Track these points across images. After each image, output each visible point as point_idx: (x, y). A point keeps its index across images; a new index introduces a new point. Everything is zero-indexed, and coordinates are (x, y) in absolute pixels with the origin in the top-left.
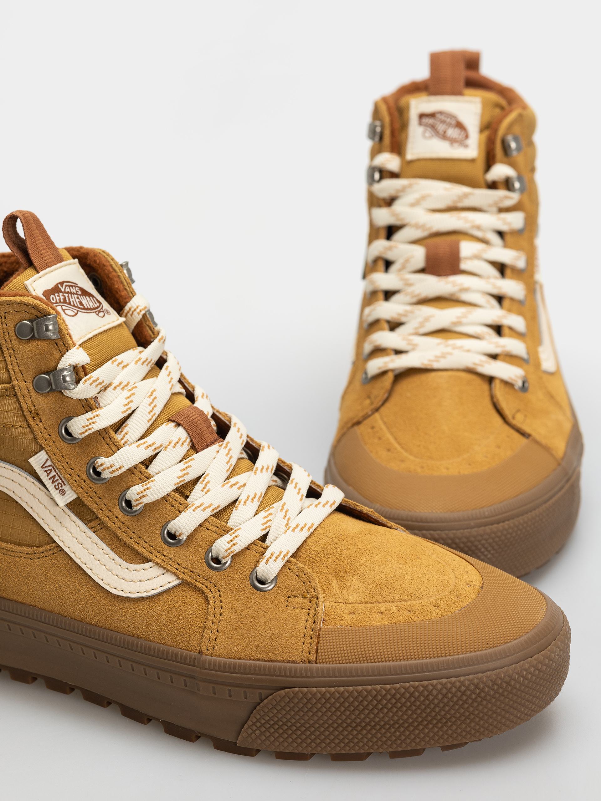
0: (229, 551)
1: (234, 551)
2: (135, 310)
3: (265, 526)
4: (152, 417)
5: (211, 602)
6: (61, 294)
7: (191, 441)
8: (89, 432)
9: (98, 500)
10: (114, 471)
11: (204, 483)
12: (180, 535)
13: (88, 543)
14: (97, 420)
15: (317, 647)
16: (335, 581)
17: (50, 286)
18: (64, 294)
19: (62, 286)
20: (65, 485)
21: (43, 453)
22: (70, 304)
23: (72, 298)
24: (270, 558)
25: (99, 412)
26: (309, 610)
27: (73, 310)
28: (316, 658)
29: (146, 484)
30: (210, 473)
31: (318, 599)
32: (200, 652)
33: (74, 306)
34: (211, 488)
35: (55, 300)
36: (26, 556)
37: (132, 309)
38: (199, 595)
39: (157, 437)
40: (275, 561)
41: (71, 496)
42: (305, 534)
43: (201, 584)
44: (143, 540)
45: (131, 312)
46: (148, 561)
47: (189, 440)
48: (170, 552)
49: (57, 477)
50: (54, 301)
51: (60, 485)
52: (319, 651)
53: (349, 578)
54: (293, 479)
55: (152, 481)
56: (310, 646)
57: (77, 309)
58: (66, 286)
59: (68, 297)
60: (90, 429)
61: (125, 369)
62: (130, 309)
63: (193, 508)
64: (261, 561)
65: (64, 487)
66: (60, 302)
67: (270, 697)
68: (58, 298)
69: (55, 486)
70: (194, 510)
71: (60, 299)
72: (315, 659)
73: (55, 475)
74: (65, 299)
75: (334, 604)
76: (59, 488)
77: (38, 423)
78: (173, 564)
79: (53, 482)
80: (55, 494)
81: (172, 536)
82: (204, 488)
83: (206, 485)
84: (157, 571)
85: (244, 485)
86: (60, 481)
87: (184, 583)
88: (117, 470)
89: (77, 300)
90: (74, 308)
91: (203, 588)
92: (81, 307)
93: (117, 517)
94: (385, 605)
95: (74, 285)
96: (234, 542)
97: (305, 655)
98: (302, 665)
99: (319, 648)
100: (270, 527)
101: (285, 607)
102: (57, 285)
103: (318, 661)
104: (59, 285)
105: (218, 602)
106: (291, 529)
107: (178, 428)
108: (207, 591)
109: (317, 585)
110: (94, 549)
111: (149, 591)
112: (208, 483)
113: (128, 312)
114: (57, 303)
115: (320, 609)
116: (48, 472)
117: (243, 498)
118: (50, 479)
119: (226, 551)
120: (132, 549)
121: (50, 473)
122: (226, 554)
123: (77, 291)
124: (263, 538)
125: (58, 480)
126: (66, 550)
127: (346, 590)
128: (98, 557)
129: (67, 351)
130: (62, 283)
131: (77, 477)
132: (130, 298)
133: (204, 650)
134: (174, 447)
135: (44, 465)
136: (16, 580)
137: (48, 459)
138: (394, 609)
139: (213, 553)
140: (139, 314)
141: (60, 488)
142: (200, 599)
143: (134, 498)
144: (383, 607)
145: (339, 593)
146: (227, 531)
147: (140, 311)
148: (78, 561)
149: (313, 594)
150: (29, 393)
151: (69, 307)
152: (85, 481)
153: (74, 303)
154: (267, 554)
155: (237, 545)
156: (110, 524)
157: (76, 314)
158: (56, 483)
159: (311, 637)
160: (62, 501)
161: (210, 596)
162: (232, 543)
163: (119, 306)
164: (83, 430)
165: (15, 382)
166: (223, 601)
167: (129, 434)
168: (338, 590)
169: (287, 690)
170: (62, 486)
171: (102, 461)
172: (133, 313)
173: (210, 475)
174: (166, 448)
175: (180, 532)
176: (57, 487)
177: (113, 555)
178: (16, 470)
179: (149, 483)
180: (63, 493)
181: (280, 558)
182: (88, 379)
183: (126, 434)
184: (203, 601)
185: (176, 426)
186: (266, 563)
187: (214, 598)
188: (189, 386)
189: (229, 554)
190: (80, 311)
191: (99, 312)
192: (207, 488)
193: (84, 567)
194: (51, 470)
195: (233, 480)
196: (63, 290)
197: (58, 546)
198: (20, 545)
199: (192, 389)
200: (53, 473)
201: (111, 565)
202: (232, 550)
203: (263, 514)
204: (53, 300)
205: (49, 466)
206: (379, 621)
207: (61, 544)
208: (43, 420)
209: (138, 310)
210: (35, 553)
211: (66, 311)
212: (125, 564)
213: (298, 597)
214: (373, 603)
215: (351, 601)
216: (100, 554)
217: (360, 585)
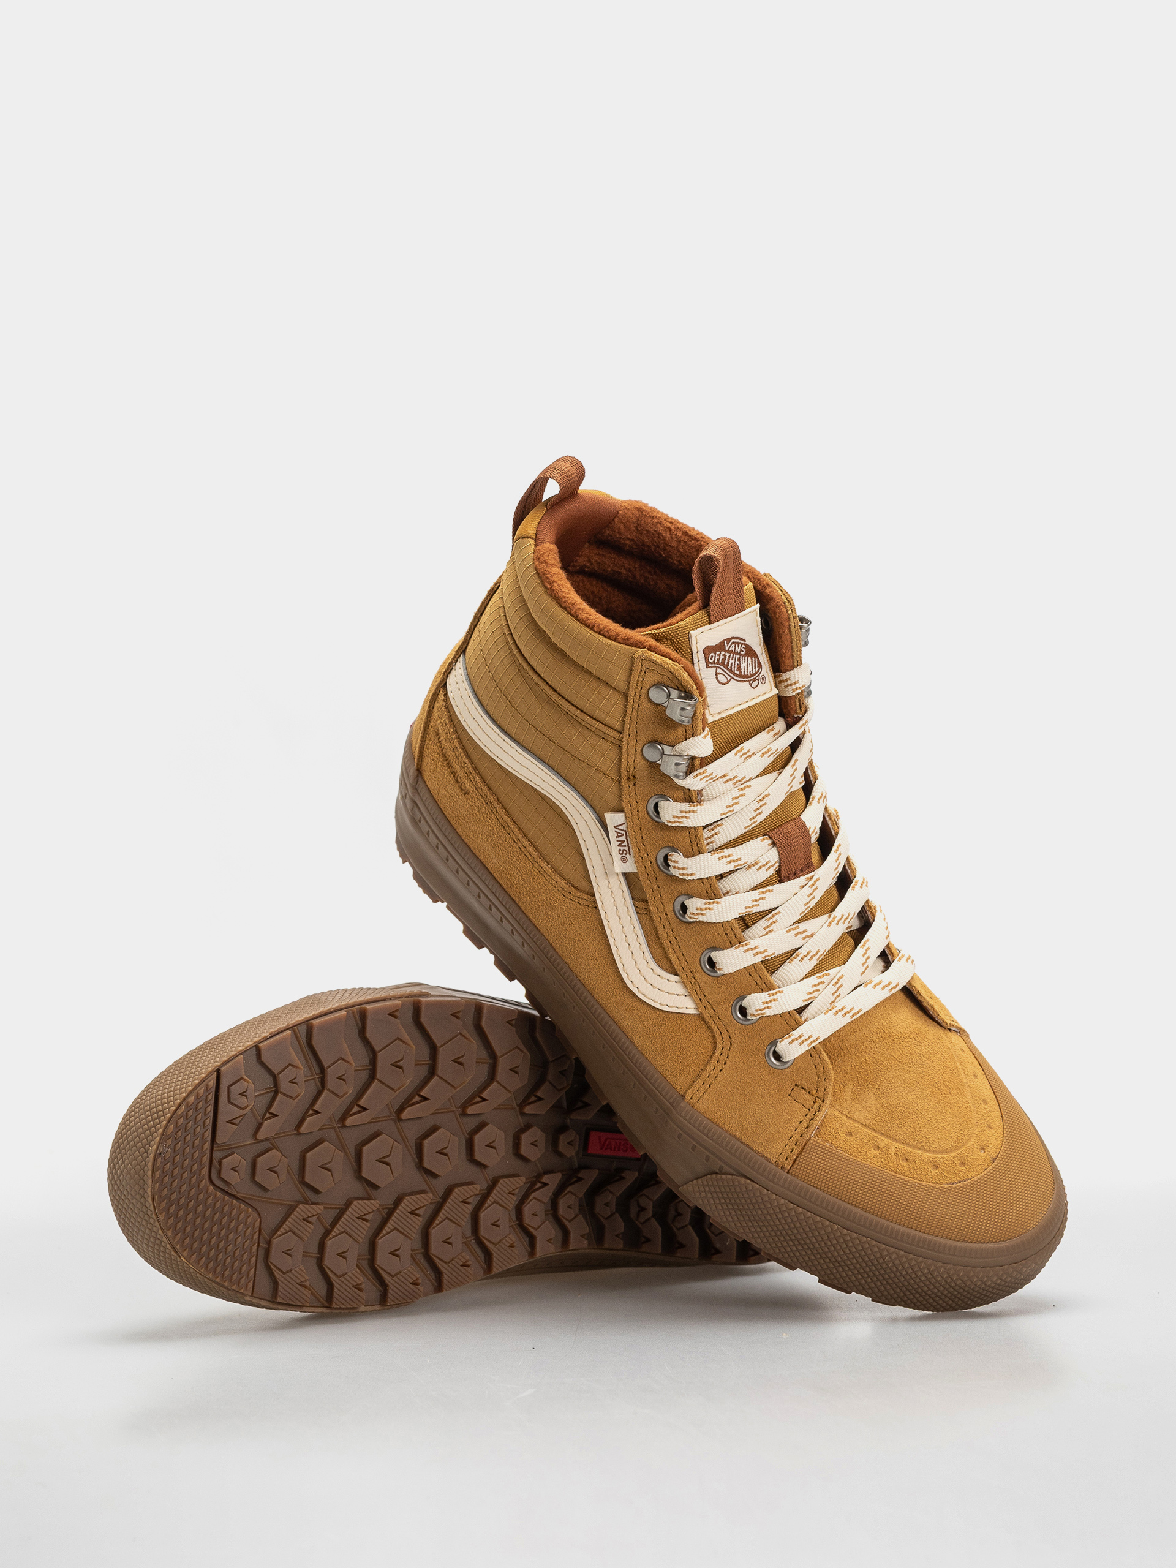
0: (760, 1012)
1: (765, 1013)
2: (791, 685)
3: (810, 996)
4: (752, 824)
5: (718, 1053)
6: (723, 653)
7: (780, 866)
8: (677, 824)
9: (656, 887)
10: (683, 874)
11: (771, 921)
12: (719, 969)
13: (626, 920)
14: (691, 817)
15: (797, 1157)
16: (851, 1087)
17: (714, 642)
18: (726, 654)
19: (728, 644)
20: (630, 854)
21: (622, 815)
22: (727, 667)
23: (732, 659)
24: (797, 1039)
25: (698, 808)
26: (809, 1110)
27: (727, 676)
28: (791, 1167)
29: (710, 903)
30: (782, 911)
31: (823, 1101)
32: (683, 1096)
33: (730, 671)
34: (775, 930)
35: (713, 659)
36: (560, 889)
37: (789, 682)
38: (710, 1037)
39: (745, 852)
40: (800, 1044)
41: (630, 867)
42: (848, 1019)
43: (716, 1028)
44: (681, 950)
45: (786, 684)
46: (676, 974)
47: (777, 864)
48: (702, 979)
49: (625, 844)
50: (711, 661)
51: (625, 852)
52: (796, 1162)
53: (867, 1090)
54: (867, 941)
55: (717, 903)
56: (791, 1152)
57: (732, 675)
58: (733, 643)
59: (729, 657)
60: (679, 822)
61: (749, 761)
62: (787, 680)
63: (745, 948)
64: (786, 1038)
65: (628, 855)
66: (718, 663)
67: (730, 1176)
68: (717, 657)
69: (620, 850)
70: (745, 951)
71: (718, 660)
72: (789, 1168)
73: (624, 841)
74: (724, 660)
75: (837, 1114)
76: (622, 854)
77: (631, 786)
78: (699, 993)
79: (619, 845)
80: (617, 857)
81: (712, 963)
82: (768, 927)
83: (771, 924)
84: (679, 989)
85: (812, 935)
86: (626, 848)
87: (700, 1016)
88: (688, 875)
89: (737, 662)
90: (729, 673)
91: (717, 1034)
92: (738, 672)
93: (666, 914)
94: (887, 1141)
95: (742, 642)
96: (769, 1005)
97: (782, 1159)
98: (774, 1167)
99: (798, 1159)
100: (815, 998)
101: (787, 1095)
102: (723, 641)
103: (790, 1172)
104: (726, 642)
105: (724, 1056)
106: (834, 1011)
107: (773, 849)
108: (719, 1040)
109: (830, 1087)
110: (629, 928)
111: (662, 1005)
112: (774, 922)
113: (783, 681)
114: (715, 664)
115: (820, 1117)
116: (619, 835)
117: (803, 952)
118: (617, 841)
119: (757, 1011)
120: (665, 953)
121: (620, 836)
122: (755, 1013)
123: (741, 650)
124: (800, 1011)
125: (625, 846)
126: (602, 913)
127: (857, 1102)
128: (630, 941)
129: (693, 736)
130: (729, 640)
131: (646, 855)
132: (793, 667)
133: (688, 1097)
134: (758, 870)
135: (618, 826)
136: (540, 905)
137: (624, 824)
138: (893, 1149)
139: (745, 1003)
140: (793, 691)
141: (624, 855)
142: (708, 1043)
143: (691, 911)
144: (884, 1141)
145: (848, 1102)
146: (769, 987)
147: (797, 689)
148: (608, 931)
149: (821, 1094)
150: (635, 754)
151: (724, 671)
152: (651, 863)
153: (731, 666)
154: (795, 1034)
155: (771, 1009)
156: (656, 918)
157: (728, 682)
158: (622, 848)
159: (796, 1143)
160: (619, 867)
161: (719, 1046)
162: (766, 1005)
163: (777, 667)
164: (672, 820)
165: (625, 737)
166: (730, 1058)
167: (719, 835)
168: (849, 1099)
169: (749, 1181)
170: (626, 854)
171: (678, 859)
172: (788, 686)
173: (780, 915)
174: (750, 867)
175: (721, 967)
176: (621, 852)
177: (645, 947)
178: (588, 810)
179: (713, 903)
180: (624, 860)
181: (806, 1043)
182: (700, 774)
183: (716, 834)
184: (710, 1047)
185: (769, 845)
186: (790, 1043)
187: (723, 1049)
188: (812, 775)
189: (758, 1015)
190: (734, 679)
191: (754, 680)
192: (771, 928)
193: (611, 941)
194: (623, 835)
195: (802, 926)
196: (727, 648)
197: (595, 902)
198: (560, 875)
199: (814, 780)
200: (623, 838)
201: (638, 955)
202: (763, 1012)
203: (813, 980)
204: (711, 659)
205: (622, 830)
206: (871, 1158)
207: (599, 904)
208: (637, 785)
209: (794, 687)
210: (570, 893)
211: (719, 676)
212: (653, 964)
213: (805, 1090)
214: (876, 1131)
215: (856, 1118)
216: (632, 938)
217: (874, 1102)
